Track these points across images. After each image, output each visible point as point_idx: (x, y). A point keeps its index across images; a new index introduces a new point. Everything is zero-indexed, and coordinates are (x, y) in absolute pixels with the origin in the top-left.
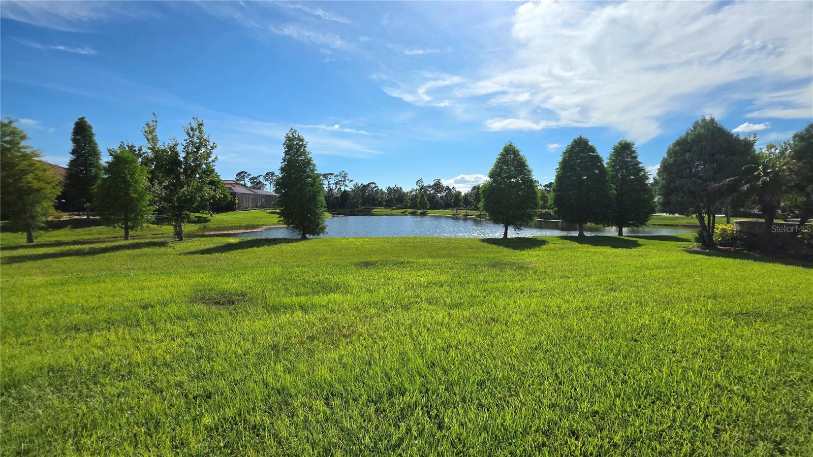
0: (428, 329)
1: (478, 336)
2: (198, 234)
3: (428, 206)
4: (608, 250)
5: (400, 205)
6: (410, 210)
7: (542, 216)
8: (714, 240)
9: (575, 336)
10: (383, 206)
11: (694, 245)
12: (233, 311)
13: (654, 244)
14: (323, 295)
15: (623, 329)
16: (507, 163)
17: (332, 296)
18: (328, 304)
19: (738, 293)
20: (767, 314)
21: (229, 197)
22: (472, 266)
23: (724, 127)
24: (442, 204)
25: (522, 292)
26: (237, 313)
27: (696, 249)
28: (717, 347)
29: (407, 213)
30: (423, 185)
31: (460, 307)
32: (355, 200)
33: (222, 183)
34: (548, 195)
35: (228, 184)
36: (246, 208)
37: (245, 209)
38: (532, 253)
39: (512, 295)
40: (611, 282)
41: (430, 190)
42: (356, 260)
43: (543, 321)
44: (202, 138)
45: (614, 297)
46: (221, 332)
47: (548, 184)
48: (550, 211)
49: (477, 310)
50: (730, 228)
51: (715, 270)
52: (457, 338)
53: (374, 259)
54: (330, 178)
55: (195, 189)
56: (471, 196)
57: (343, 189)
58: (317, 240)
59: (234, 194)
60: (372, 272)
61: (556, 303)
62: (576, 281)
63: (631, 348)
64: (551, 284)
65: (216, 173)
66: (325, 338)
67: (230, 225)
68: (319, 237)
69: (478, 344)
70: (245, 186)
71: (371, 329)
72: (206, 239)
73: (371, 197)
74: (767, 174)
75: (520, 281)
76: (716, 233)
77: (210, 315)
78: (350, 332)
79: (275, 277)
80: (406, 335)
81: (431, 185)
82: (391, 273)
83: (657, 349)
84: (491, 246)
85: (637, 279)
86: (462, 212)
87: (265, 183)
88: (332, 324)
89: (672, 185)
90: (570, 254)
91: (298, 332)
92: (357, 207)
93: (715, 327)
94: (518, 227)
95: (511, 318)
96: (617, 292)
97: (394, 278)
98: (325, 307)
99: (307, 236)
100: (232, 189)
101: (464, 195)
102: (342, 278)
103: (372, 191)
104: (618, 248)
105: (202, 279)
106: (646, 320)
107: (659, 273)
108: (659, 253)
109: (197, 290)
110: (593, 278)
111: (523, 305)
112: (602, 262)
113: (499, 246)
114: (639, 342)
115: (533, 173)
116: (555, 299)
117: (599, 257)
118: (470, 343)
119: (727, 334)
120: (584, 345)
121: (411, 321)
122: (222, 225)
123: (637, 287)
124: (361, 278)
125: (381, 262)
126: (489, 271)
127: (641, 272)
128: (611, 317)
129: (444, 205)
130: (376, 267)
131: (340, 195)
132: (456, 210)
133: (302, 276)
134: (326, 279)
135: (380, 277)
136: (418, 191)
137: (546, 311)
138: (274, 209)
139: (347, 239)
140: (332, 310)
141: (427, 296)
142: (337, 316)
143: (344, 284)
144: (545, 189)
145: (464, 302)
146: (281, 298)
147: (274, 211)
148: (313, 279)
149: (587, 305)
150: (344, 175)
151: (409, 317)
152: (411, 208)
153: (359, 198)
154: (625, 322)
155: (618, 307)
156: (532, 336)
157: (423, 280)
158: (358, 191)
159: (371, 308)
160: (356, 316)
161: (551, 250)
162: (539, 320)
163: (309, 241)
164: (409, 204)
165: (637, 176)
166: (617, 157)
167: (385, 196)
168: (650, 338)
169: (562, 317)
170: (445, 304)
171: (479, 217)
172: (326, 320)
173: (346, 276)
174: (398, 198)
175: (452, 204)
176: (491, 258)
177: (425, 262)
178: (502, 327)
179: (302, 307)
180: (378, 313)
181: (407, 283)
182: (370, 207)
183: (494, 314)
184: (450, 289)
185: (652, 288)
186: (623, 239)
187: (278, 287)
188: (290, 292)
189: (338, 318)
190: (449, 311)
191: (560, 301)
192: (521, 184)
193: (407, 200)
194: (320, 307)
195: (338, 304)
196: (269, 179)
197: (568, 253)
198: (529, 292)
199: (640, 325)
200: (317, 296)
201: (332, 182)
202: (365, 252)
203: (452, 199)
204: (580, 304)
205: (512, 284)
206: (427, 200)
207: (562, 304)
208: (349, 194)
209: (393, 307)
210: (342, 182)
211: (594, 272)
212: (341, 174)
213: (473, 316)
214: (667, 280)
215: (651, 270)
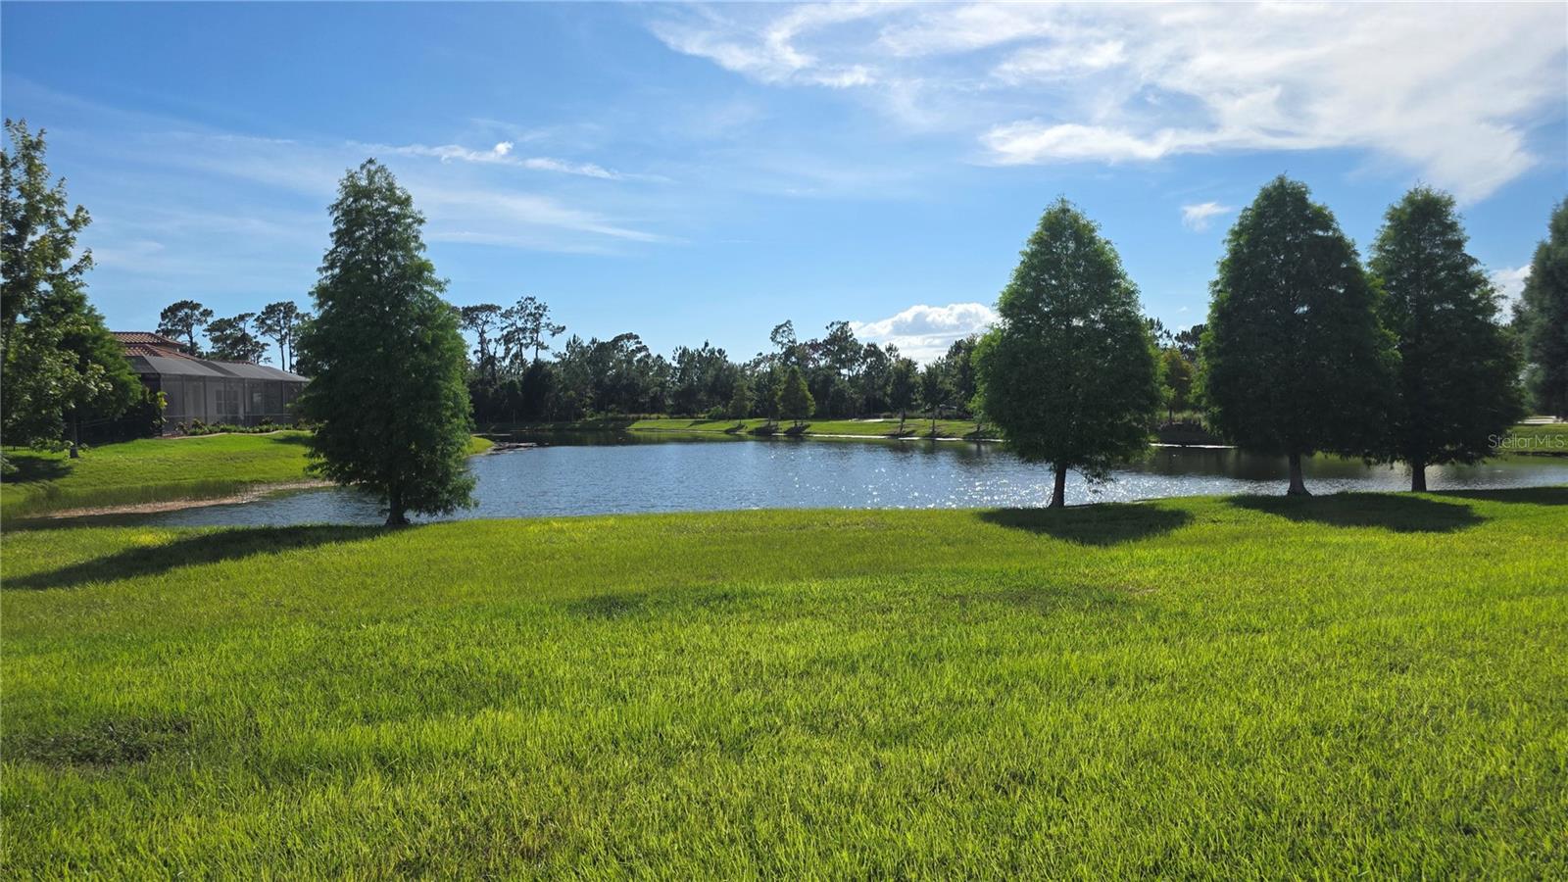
0: (807, 819)
1: (971, 836)
2: (27, 517)
3: (812, 408)
4: (1382, 539)
5: (721, 408)
6: (752, 424)
7: (1168, 433)
9: (1279, 823)
10: (664, 412)
12: (140, 787)
13: (1522, 516)
14: (457, 714)
15: (1428, 796)
16: (1056, 267)
17: (486, 719)
18: (474, 748)
21: (138, 388)
22: (952, 599)
24: (854, 401)
25: (1111, 684)
26: (154, 790)
29: (742, 433)
30: (794, 342)
31: (911, 740)
32: (572, 393)
33: (112, 341)
34: (1192, 367)
35: (129, 345)
36: (196, 425)
37: (195, 429)
38: (1144, 553)
39: (1080, 693)
40: (1390, 642)
41: (816, 356)
42: (574, 593)
43: (1180, 778)
44: (38, 191)
45: (1399, 691)
46: (94, 859)
47: (1188, 330)
48: (1198, 415)
49: (969, 748)
52: (900, 844)
53: (632, 587)
54: (485, 323)
55: (12, 366)
56: (947, 374)
57: (529, 355)
58: (444, 529)
59: (152, 380)
60: (627, 628)
61: (1220, 716)
62: (1280, 643)
63: (1456, 855)
64: (1204, 653)
65: (91, 310)
66: (460, 865)
67: (139, 486)
68: (449, 517)
69: (970, 860)
70: (192, 350)
71: (618, 828)
72: (55, 534)
73: (625, 382)
75: (1103, 646)
77: (59, 800)
78: (545, 841)
79: (293, 661)
80: (733, 841)
81: (820, 341)
82: (689, 631)
83: (1535, 856)
85: (1471, 630)
86: (921, 425)
87: (261, 339)
88: (485, 813)
90: (1262, 555)
91: (366, 850)
92: (580, 416)
94: (1099, 472)
95: (1076, 771)
96: (1408, 675)
97: (697, 648)
98: (465, 756)
99: (409, 515)
100: (147, 363)
101: (924, 370)
102: (524, 655)
103: (630, 362)
104: (1411, 531)
105: (34, 674)
106: (1499, 762)
107: (1538, 610)
108: (1538, 543)
109: (16, 716)
110: (1336, 630)
111: (1113, 727)
112: (1364, 579)
113: (1038, 533)
114: (1479, 836)
115: (1141, 299)
116: (1216, 703)
117: (1353, 562)
118: (943, 861)
120: (1307, 852)
121: (749, 794)
122: (114, 487)
123: (1472, 656)
124: (587, 653)
125: (656, 596)
126: (1005, 615)
127: (1484, 606)
128: (1391, 757)
129: (861, 405)
130: (638, 613)
131: (521, 379)
132: (899, 420)
133: (386, 651)
134: (468, 659)
135: (653, 645)
136: (776, 361)
137: (1186, 745)
138: (295, 427)
139: (544, 524)
140: (485, 765)
141: (807, 706)
142: (502, 788)
143: (529, 677)
144: (1181, 348)
145: (925, 722)
146: (312, 732)
147: (293, 435)
148: (423, 663)
149: (1316, 720)
150: (533, 311)
151: (744, 777)
152: (757, 416)
153: (583, 387)
154: (1434, 772)
155: (1413, 723)
156: (1142, 829)
157: (792, 652)
158: (581, 365)
159: (617, 753)
160: (568, 782)
161: (1202, 541)
162: (1164, 775)
163: (415, 532)
164: (749, 405)
165: (1462, 301)
166: (1401, 243)
167: (673, 377)
168: (1512, 821)
169: (1238, 761)
170: (863, 729)
171: (974, 442)
172: (464, 801)
173: (537, 648)
174: (714, 384)
175: (888, 400)
176: (1013, 572)
177: (802, 590)
178: (1047, 801)
179: (382, 761)
180: (641, 771)
181: (742, 662)
182: (623, 416)
183: (1021, 758)
184: (881, 679)
185: (1518, 657)
186: (1427, 502)
187: (301, 692)
188: (343, 708)
189: (505, 794)
190: (874, 753)
191: (1232, 708)
192: (1104, 334)
193: (742, 390)
194: (446, 759)
195: (508, 746)
196: (276, 328)
197: (1256, 552)
198: (1132, 683)
199: (1482, 777)
200: (435, 722)
201: (493, 333)
202: (602, 565)
203: (886, 384)
204: (1295, 718)
205: (1078, 658)
206: (806, 388)
207: (1237, 718)
208: (549, 375)
209: (694, 748)
210: (528, 334)
211: (1339, 610)
212: (522, 308)
213: (953, 769)
214: (1562, 630)
215: (1512, 598)
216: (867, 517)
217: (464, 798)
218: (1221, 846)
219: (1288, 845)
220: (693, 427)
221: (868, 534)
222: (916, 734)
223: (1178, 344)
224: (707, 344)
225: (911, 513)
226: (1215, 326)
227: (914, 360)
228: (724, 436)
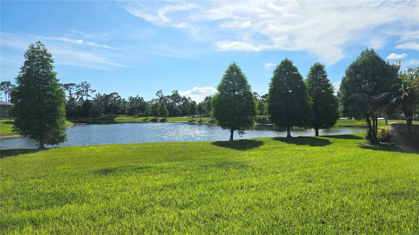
3: (168, 114)
4: (308, 148)
5: (142, 114)
6: (151, 118)
7: (259, 121)
8: (377, 137)
9: (280, 224)
10: (125, 115)
11: (365, 142)
13: (339, 142)
14: (57, 206)
15: (315, 214)
16: (232, 79)
17: (66, 207)
18: (62, 216)
19: (391, 178)
20: (408, 193)
22: (203, 167)
23: (380, 56)
24: (179, 112)
25: (242, 188)
27: (367, 145)
28: (376, 222)
29: (148, 120)
30: (163, 96)
31: (189, 207)
32: (98, 109)
34: (265, 105)
38: (252, 153)
39: (234, 191)
40: (308, 175)
41: (169, 99)
42: (96, 168)
43: (257, 212)
45: (310, 188)
47: (264, 95)
48: (266, 117)
49: (204, 208)
50: (387, 129)
51: (378, 161)
53: (113, 166)
54: (71, 89)
56: (204, 105)
57: (85, 98)
58: (56, 150)
60: (111, 178)
61: (268, 196)
62: (283, 176)
63: (320, 229)
64: (265, 179)
73: (114, 106)
74: (406, 91)
75: (241, 178)
76: (378, 132)
79: (6, 192)
81: (170, 95)
82: (129, 178)
83: (338, 228)
84: (219, 148)
85: (326, 171)
86: (197, 119)
89: (349, 97)
92: (100, 115)
93: (376, 206)
94: (241, 131)
95: (232, 213)
96: (312, 183)
97: (131, 183)
98: (59, 219)
99: (45, 145)
101: (198, 104)
102: (79, 187)
103: (115, 100)
104: (315, 146)
106: (331, 205)
107: (341, 166)
108: (343, 149)
110: (296, 172)
111: (242, 200)
112: (303, 159)
113: (226, 147)
114: (325, 224)
115: (252, 88)
116: (267, 192)
117: (301, 154)
119: (382, 211)
121: (144, 225)
123: (326, 178)
124: (99, 186)
125: (120, 169)
126: (216, 171)
127: (330, 165)
128: (307, 205)
129: (181, 113)
130: (115, 174)
131: (82, 105)
132: (192, 117)
133: (36, 188)
134: (62, 189)
135: (118, 183)
136: (158, 101)
137: (259, 204)
138: (9, 119)
139: (88, 147)
140: (65, 221)
141: (161, 199)
142: (70, 228)
143: (80, 194)
144: (262, 100)
145: (193, 201)
146: (10, 214)
147: (9, 121)
148: (47, 191)
149: (290, 196)
150: (86, 86)
151: (143, 220)
152: (152, 116)
153: (101, 107)
154: (316, 208)
155: (312, 196)
156: (247, 228)
157: (158, 183)
158: (101, 101)
159: (106, 215)
160: (91, 225)
161: (266, 150)
162: (253, 213)
163: (48, 151)
164: (150, 113)
165: (326, 90)
166: (313, 75)
167: (128, 105)
168: (333, 220)
169: (271, 208)
170: (177, 204)
171: (211, 123)
172: (58, 233)
173: (84, 185)
174: (140, 107)
175: (189, 112)
176: (219, 159)
177: (162, 166)
178: (224, 222)
179: (33, 222)
180: (112, 220)
181: (144, 187)
182: (113, 115)
183: (218, 210)
184: (182, 190)
185: (336, 178)
186: (318, 139)
187: (7, 202)
188: (21, 206)
189: (71, 230)
190: (179, 211)
191: (271, 194)
192: (243, 96)
193: (148, 109)
194: (53, 220)
195: (73, 215)
196: (4, 89)
197: (279, 152)
198: (247, 188)
199: (327, 209)
200: (50, 209)
201: (73, 92)
202: (105, 159)
203: (188, 107)
204: (285, 196)
205: (234, 182)
206: (166, 108)
207: (272, 196)
208: (91, 104)
209: (128, 213)
210: (84, 92)
211: (297, 167)
212: (83, 85)
213: (200, 214)
214: (347, 171)
215: (336, 163)
216: (182, 144)
217: (58, 232)
218: (266, 231)
219: (282, 229)
220: (133, 119)
221: (182, 149)
222: (191, 205)
223: (262, 99)
224: (138, 96)
225: (194, 143)
226: (270, 95)
227: (195, 101)
228: (143, 121)
